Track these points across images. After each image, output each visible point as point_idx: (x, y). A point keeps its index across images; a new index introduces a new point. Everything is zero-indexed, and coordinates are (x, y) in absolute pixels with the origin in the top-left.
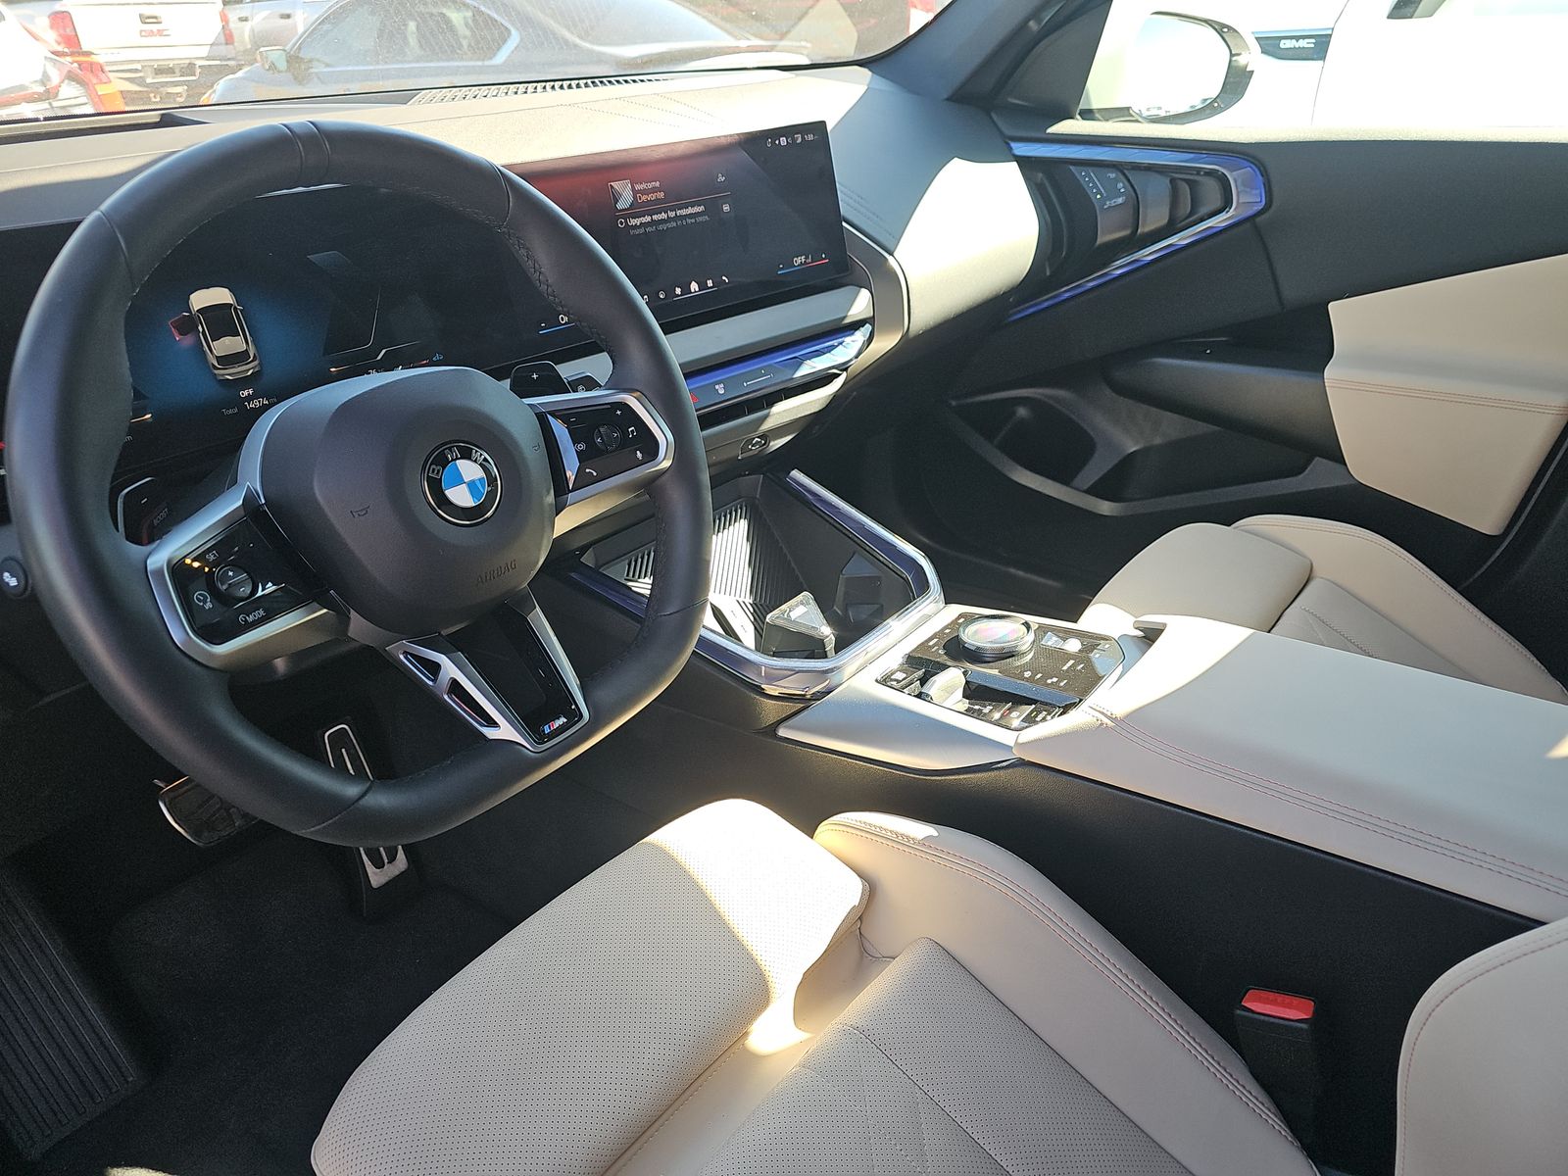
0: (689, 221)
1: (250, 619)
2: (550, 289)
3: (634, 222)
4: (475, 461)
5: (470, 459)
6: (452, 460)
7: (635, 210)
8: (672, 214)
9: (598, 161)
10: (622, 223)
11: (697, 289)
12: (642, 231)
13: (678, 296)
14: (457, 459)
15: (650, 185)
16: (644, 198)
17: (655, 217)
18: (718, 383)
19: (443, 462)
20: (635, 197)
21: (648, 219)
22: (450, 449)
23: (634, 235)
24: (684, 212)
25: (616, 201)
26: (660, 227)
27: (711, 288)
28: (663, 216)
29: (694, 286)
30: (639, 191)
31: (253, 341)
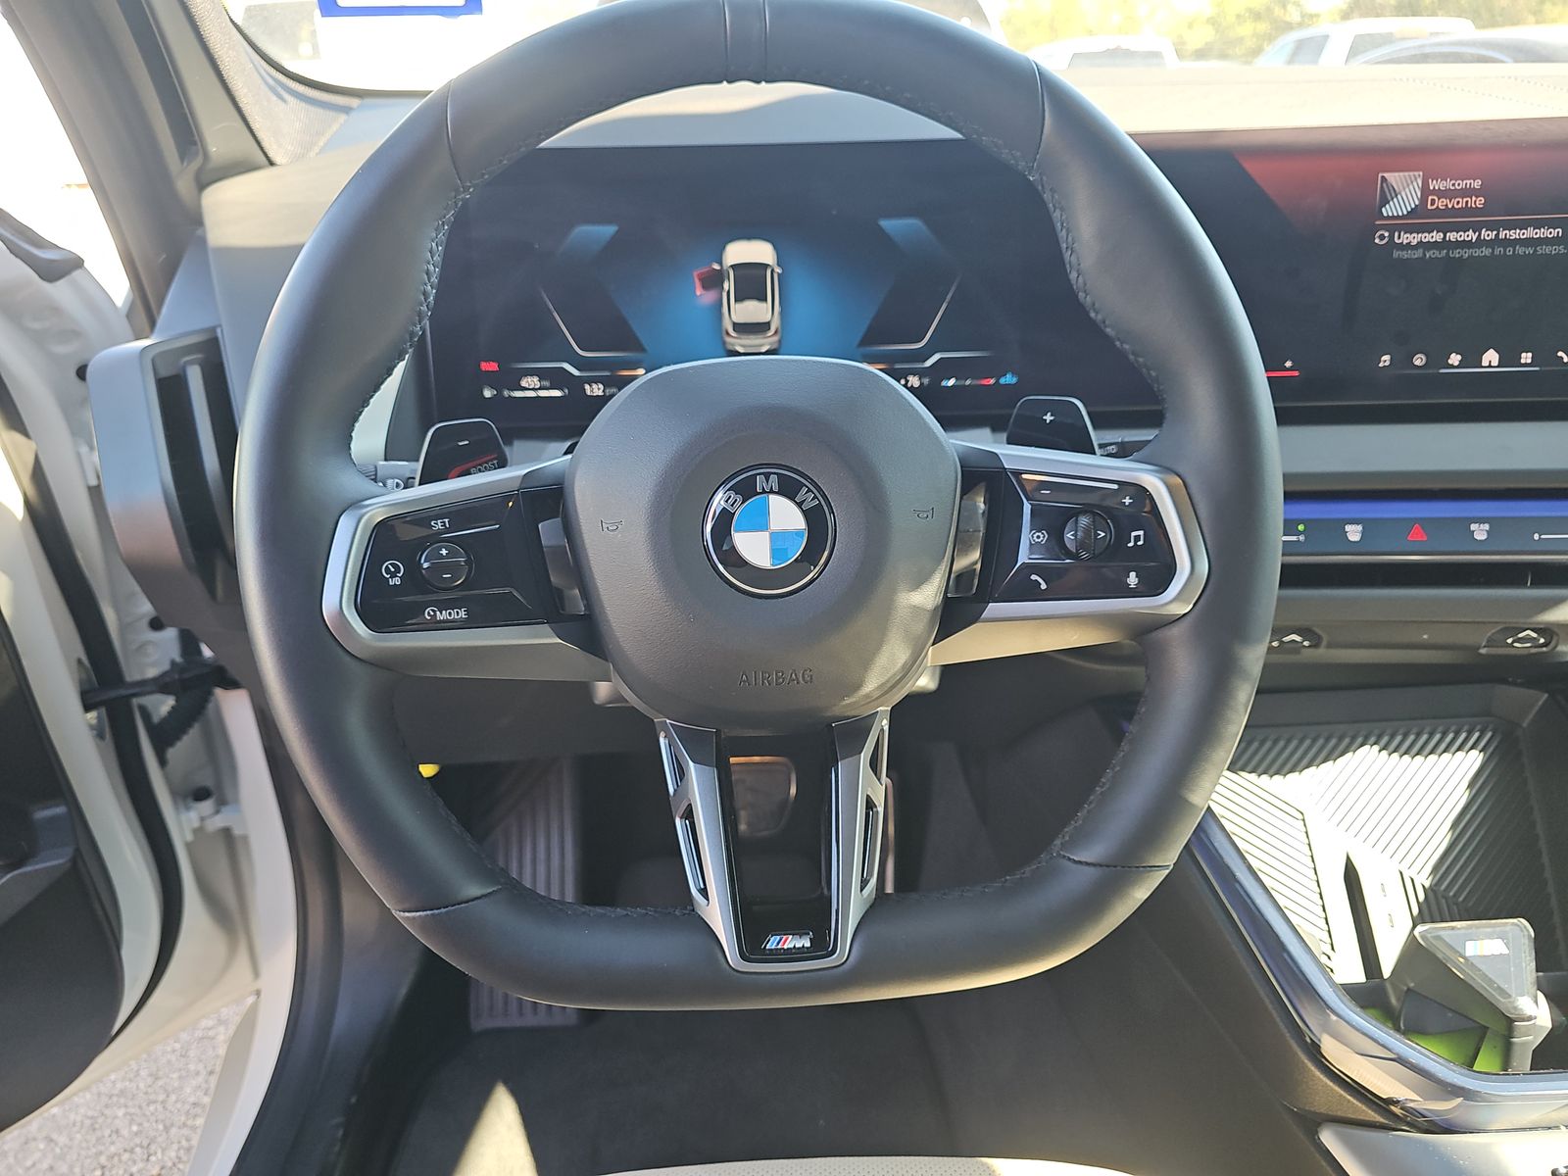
0: (1520, 250)
1: (442, 616)
2: (1081, 279)
3: (1406, 238)
4: (799, 505)
5: (792, 498)
6: (764, 492)
7: (1417, 217)
8: (1488, 235)
9: (1373, 138)
10: (1382, 237)
11: (1495, 363)
12: (1419, 253)
13: (1452, 367)
14: (772, 492)
15: (1461, 184)
16: (1441, 203)
17: (1452, 236)
18: (1480, 521)
19: (746, 490)
20: (1423, 200)
21: (1437, 237)
22: (767, 476)
23: (1400, 260)
24: (1514, 234)
25: (1385, 202)
26: (1456, 254)
27: (1526, 365)
28: (1471, 236)
29: (1491, 357)
30: (1434, 192)
31: (782, 313)
